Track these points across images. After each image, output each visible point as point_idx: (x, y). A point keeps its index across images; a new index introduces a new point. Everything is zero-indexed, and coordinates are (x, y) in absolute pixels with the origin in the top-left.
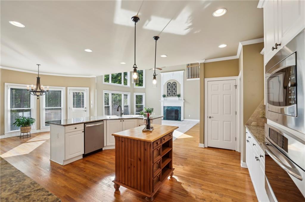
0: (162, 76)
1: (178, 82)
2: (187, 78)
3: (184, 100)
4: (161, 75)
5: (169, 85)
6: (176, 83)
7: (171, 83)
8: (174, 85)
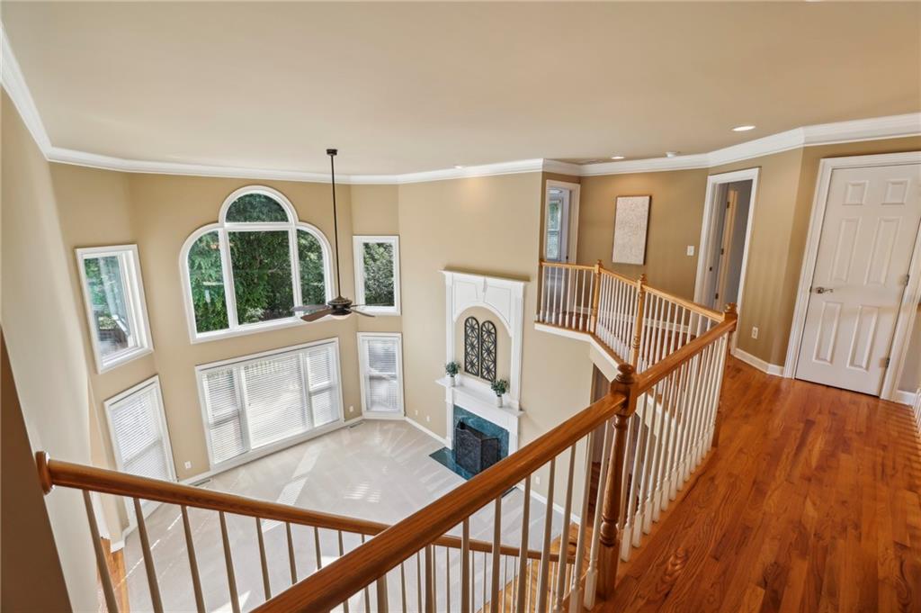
0: (448, 282)
1: (502, 324)
2: (539, 321)
3: (521, 409)
4: (444, 276)
5: (473, 328)
6: (494, 327)
7: (477, 323)
8: (489, 332)
